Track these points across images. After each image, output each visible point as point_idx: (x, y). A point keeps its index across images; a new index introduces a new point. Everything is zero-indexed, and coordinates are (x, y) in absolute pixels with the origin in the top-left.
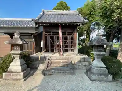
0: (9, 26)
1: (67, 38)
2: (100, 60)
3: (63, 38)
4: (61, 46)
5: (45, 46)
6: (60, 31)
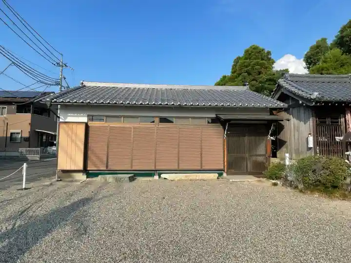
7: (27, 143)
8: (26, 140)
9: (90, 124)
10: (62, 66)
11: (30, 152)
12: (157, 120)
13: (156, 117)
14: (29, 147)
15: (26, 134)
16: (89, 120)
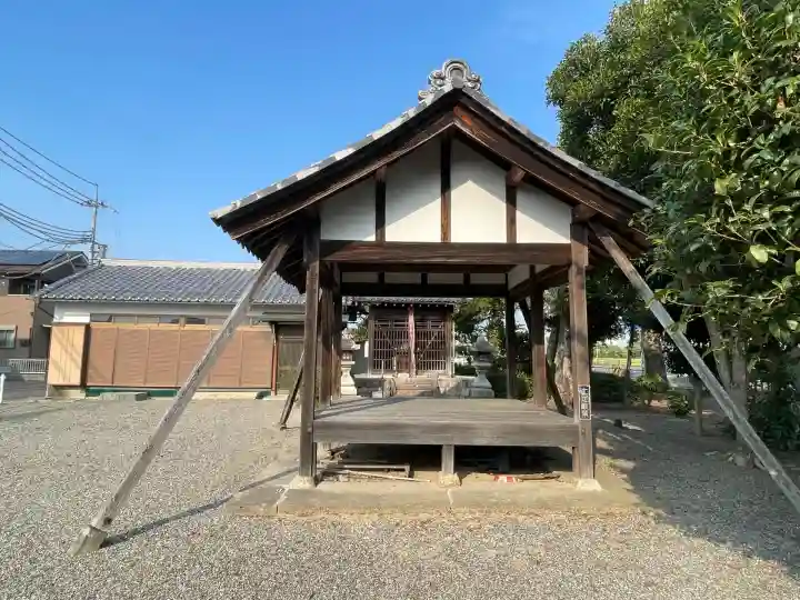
0: (278, 302)
1: (427, 335)
2: (484, 376)
3: (417, 334)
4: (413, 356)
5: (375, 354)
6: (411, 319)
7: (26, 350)
8: (25, 343)
9: (93, 325)
10: (97, 207)
11: (30, 366)
12: (182, 320)
13: (182, 316)
14: (30, 357)
15: (25, 334)
16: (91, 320)
